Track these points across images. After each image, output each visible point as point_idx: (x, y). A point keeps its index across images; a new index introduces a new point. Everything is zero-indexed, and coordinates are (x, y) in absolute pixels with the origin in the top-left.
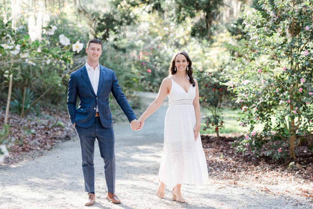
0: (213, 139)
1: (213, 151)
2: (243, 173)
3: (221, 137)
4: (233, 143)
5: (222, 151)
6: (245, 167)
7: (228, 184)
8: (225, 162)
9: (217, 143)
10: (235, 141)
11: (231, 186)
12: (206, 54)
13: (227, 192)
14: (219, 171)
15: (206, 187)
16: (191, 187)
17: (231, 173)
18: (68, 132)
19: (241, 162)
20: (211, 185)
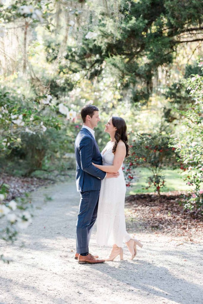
0: (155, 197)
1: (158, 209)
2: (194, 230)
3: (162, 196)
4: (174, 201)
5: (167, 209)
6: (194, 224)
7: (185, 241)
8: (174, 219)
9: (160, 201)
10: (176, 200)
11: (188, 243)
12: (136, 117)
13: (186, 249)
14: (171, 229)
15: (165, 244)
16: (151, 245)
17: (182, 230)
18: (13, 194)
19: (189, 219)
20: (169, 242)
